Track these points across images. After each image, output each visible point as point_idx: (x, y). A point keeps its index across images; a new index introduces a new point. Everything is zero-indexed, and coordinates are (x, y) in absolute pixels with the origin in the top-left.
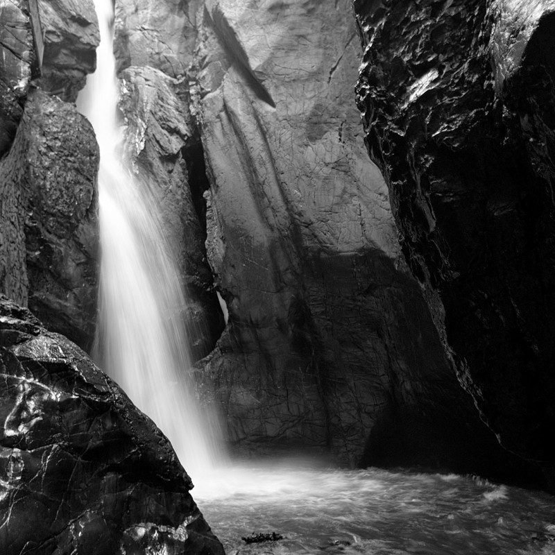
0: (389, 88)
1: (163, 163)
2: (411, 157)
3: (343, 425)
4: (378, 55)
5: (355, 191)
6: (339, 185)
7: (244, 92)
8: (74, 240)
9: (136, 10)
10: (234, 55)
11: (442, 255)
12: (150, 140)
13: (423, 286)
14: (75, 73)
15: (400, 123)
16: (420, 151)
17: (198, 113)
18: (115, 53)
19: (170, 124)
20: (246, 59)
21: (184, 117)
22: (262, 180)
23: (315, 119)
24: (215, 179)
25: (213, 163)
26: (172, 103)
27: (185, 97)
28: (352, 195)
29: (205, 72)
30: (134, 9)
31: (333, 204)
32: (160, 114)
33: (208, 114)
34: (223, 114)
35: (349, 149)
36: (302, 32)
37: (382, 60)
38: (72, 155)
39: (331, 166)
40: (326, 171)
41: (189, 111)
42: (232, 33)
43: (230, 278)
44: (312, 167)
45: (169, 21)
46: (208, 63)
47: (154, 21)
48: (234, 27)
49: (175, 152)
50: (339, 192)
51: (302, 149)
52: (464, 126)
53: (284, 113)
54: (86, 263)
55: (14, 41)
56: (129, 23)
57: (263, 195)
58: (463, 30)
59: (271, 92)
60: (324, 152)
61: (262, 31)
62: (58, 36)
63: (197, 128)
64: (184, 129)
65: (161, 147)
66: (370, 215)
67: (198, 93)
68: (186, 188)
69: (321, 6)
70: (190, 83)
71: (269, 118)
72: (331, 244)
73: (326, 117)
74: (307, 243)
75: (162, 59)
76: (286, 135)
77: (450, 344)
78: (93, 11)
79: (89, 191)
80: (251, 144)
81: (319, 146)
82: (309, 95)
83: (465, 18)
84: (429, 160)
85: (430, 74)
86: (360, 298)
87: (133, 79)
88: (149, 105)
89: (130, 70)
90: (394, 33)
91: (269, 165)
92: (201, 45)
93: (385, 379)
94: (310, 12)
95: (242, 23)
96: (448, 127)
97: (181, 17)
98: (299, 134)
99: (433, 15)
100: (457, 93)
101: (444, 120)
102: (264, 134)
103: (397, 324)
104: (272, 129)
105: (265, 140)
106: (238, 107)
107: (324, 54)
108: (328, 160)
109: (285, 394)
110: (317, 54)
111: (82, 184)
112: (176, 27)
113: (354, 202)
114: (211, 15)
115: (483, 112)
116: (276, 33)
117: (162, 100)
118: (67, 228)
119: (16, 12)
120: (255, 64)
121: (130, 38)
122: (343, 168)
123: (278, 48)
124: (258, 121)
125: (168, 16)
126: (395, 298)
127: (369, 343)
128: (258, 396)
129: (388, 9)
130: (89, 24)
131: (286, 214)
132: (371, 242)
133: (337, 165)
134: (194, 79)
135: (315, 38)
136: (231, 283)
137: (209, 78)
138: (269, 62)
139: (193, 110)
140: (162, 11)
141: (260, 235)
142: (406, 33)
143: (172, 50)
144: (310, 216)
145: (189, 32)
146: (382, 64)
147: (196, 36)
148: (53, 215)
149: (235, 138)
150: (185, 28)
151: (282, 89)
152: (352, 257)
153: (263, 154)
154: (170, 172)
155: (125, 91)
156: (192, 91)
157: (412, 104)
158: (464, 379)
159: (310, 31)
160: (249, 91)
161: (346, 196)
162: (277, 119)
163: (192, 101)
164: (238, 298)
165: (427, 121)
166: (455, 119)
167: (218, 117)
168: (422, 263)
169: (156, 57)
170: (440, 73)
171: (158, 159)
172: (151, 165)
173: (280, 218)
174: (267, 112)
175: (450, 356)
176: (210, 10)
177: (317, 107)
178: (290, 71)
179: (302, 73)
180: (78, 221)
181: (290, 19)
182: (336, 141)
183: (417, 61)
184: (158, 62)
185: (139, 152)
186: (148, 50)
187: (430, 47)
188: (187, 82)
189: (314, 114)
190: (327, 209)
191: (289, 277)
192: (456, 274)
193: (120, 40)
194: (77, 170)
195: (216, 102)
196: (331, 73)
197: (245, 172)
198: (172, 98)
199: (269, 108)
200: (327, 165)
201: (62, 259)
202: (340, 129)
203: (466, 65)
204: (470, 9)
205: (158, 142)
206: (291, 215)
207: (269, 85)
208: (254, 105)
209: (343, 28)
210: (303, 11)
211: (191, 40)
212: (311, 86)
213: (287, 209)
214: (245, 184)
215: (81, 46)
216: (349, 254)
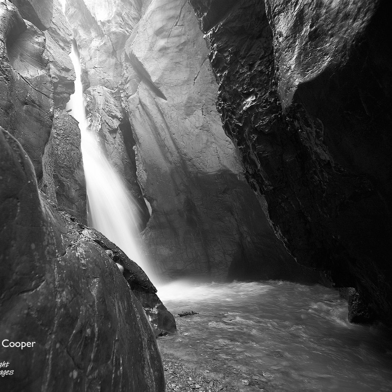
0: (232, 103)
1: (110, 134)
2: (246, 135)
3: (216, 261)
4: (226, 88)
5: (214, 140)
6: (205, 138)
7: (149, 94)
8: (73, 178)
9: (91, 59)
10: (142, 75)
11: (264, 179)
12: (104, 123)
13: (256, 193)
14: (65, 95)
15: (240, 120)
16: (250, 133)
17: (126, 106)
18: (82, 81)
19: (112, 113)
20: (150, 77)
21: (119, 109)
22: (163, 138)
23: (188, 105)
24: (138, 140)
25: (136, 131)
26: (112, 102)
27: (118, 99)
28: (212, 143)
29: (128, 85)
30: (89, 58)
31: (202, 148)
32: (107, 109)
33: (132, 107)
34: (139, 106)
35: (208, 119)
36: (177, 60)
37: (228, 90)
38: (69, 137)
39: (199, 128)
40: (197, 131)
41: (121, 106)
42: (141, 65)
43: (151, 191)
44: (189, 130)
45: (107, 62)
46: (129, 80)
47: (100, 63)
48: (142, 61)
49: (116, 127)
50: (205, 141)
51: (183, 121)
52: (270, 122)
53: (172, 103)
54: (79, 189)
55: (46, 90)
56: (88, 65)
57: (165, 146)
58: (264, 77)
59: (164, 92)
60: (195, 121)
61: (156, 62)
62: (57, 79)
63: (126, 114)
64: (119, 115)
65: (109, 126)
66: (222, 152)
67: (125, 96)
68: (123, 145)
69: (186, 47)
70: (121, 91)
71: (164, 106)
72: (203, 169)
73: (194, 103)
74: (190, 169)
75: (105, 81)
76: (174, 114)
77: (271, 219)
78: (72, 64)
79: (78, 154)
80: (156, 120)
81: (192, 118)
82: (184, 93)
83: (265, 72)
84: (255, 137)
85: (251, 97)
86: (220, 195)
87: (92, 93)
88: (101, 105)
89: (90, 89)
90: (232, 77)
91: (166, 130)
92: (125, 72)
93: (237, 236)
94: (181, 50)
95: (145, 59)
96: (262, 123)
97: (113, 59)
98: (181, 113)
99: (250, 70)
100: (265, 107)
101: (260, 119)
102: (162, 114)
103: (241, 208)
104: (166, 112)
105: (163, 117)
106: (147, 101)
107: (190, 71)
108: (197, 125)
109: (185, 248)
110: (186, 71)
111: (75, 150)
112: (111, 64)
113: (214, 146)
114: (129, 56)
115: (278, 116)
116: (164, 62)
117: (107, 102)
118: (69, 173)
119: (46, 77)
120: (154, 79)
121: (89, 73)
122: (206, 129)
123: (165, 70)
124: (158, 108)
125: (106, 59)
126: (239, 194)
127: (227, 218)
128: (171, 249)
129: (228, 66)
130: (71, 70)
131: (178, 155)
132: (224, 166)
133: (203, 128)
134: (123, 89)
135: (185, 63)
136: (152, 193)
137: (130, 88)
138: (161, 77)
139: (123, 105)
140: (104, 57)
141: (165, 167)
142: (238, 78)
143: (110, 76)
144: (191, 155)
145: (118, 66)
146: (228, 92)
147: (122, 68)
148: (63, 167)
149: (147, 118)
150: (116, 64)
151: (170, 90)
152: (214, 175)
153: (163, 125)
154: (115, 138)
155: (88, 99)
156: (122, 95)
157: (244, 111)
158: (278, 234)
159: (181, 60)
160: (152, 93)
161: (209, 143)
162: (169, 106)
163: (123, 101)
164: (156, 200)
165: (252, 119)
166: (265, 119)
167: (137, 107)
168: (255, 183)
169: (103, 80)
170: (256, 97)
171: (108, 132)
172: (105, 136)
173: (175, 157)
174: (163, 103)
175: (271, 224)
176: (128, 54)
177: (189, 98)
178: (173, 81)
179: (179, 81)
180: (74, 169)
181: (170, 55)
182: (201, 115)
183: (245, 91)
184: (103, 83)
185: (99, 130)
186: (98, 77)
187: (250, 84)
188: (119, 91)
189: (188, 102)
190: (200, 151)
191: (182, 187)
192: (271, 188)
193: (84, 74)
194: (71, 143)
195: (135, 100)
196: (195, 80)
197: (154, 135)
198: (112, 100)
199: (163, 101)
200: (197, 128)
201: (69, 189)
202: (202, 109)
203: (268, 94)
204: (267, 68)
205: (107, 123)
206: (181, 156)
207: (163, 89)
208: (155, 100)
209: (199, 57)
210: (177, 50)
211: (119, 70)
212: (185, 88)
213: (178, 153)
214: (154, 141)
215: (67, 82)
216: (213, 173)
